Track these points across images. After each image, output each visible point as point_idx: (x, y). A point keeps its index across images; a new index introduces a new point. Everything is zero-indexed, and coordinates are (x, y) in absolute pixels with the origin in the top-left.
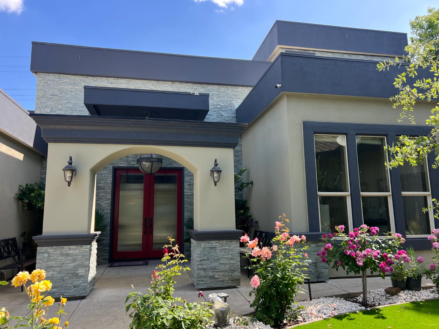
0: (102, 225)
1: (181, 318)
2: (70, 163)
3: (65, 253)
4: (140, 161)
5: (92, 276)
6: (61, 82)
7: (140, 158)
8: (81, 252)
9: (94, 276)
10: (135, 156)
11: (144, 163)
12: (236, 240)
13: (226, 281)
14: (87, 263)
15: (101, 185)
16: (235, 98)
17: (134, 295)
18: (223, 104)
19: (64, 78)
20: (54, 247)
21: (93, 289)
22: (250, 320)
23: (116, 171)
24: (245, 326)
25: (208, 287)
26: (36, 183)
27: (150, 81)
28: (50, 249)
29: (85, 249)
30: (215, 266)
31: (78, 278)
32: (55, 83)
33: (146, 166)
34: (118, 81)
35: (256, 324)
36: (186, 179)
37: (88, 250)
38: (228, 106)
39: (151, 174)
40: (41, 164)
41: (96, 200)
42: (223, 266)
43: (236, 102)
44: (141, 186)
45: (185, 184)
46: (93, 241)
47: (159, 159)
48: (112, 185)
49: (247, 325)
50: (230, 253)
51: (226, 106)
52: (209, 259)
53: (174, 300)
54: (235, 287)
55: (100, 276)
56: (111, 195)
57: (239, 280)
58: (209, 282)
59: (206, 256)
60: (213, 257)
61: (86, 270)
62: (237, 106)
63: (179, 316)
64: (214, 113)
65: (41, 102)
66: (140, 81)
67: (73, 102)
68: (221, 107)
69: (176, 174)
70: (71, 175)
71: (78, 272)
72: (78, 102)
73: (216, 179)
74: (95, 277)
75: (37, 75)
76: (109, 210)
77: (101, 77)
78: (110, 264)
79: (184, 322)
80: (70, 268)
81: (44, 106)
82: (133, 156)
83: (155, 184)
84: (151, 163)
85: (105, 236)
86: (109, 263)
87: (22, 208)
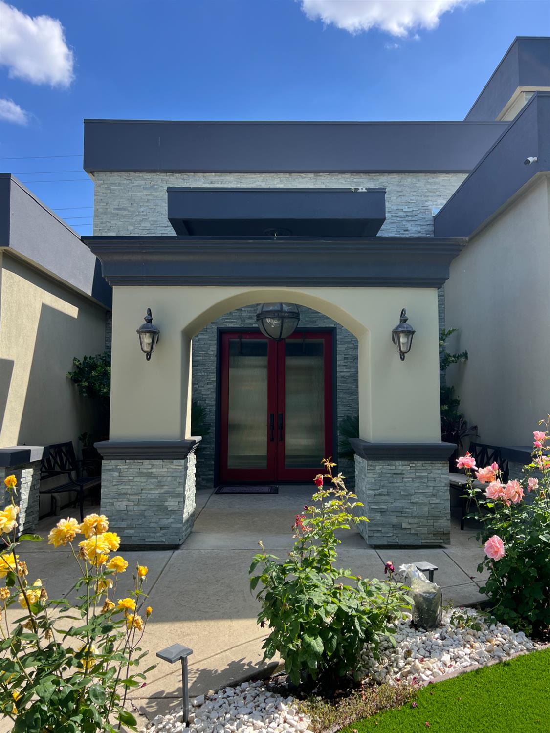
0: (202, 424)
1: (352, 611)
2: (149, 321)
3: (145, 473)
4: (261, 317)
5: (189, 511)
6: (131, 185)
7: (263, 313)
8: (170, 472)
9: (192, 511)
10: (252, 309)
11: (268, 320)
12: (442, 462)
13: (422, 535)
14: (181, 489)
15: (199, 358)
16: (432, 196)
17: (264, 559)
18: (408, 208)
19: (136, 179)
20: (127, 461)
21: (191, 532)
22: (483, 621)
23: (223, 334)
24: (475, 631)
25: (389, 544)
26: (100, 355)
27: (276, 174)
28: (122, 465)
29: (177, 467)
30: (403, 507)
31: (168, 514)
32: (121, 189)
33: (273, 326)
34: (223, 178)
35: (497, 629)
36: (340, 348)
37: (181, 467)
38: (418, 212)
39: (281, 339)
40: (106, 324)
41: (193, 384)
42: (417, 507)
43: (435, 203)
44: (262, 361)
45: (338, 357)
46: (189, 452)
47: (293, 313)
48: (217, 360)
49: (479, 629)
50: (430, 484)
51: (414, 212)
52: (391, 494)
53: (337, 574)
54: (440, 547)
55: (201, 509)
56: (215, 374)
57: (448, 534)
58: (391, 534)
59: (385, 487)
60: (400, 491)
61: (179, 502)
62: (435, 211)
63: (349, 607)
64: (392, 225)
65: (102, 221)
66: (259, 176)
67: (150, 219)
68: (405, 214)
69: (322, 340)
70: (150, 341)
71: (166, 504)
72: (159, 218)
73: (403, 347)
74: (194, 512)
75: (94, 176)
76: (213, 400)
77: (194, 173)
78: (217, 488)
79: (360, 619)
80: (153, 497)
81: (107, 228)
82: (249, 309)
83: (286, 357)
84: (280, 321)
85: (208, 442)
86: (215, 487)
87: (80, 394)
